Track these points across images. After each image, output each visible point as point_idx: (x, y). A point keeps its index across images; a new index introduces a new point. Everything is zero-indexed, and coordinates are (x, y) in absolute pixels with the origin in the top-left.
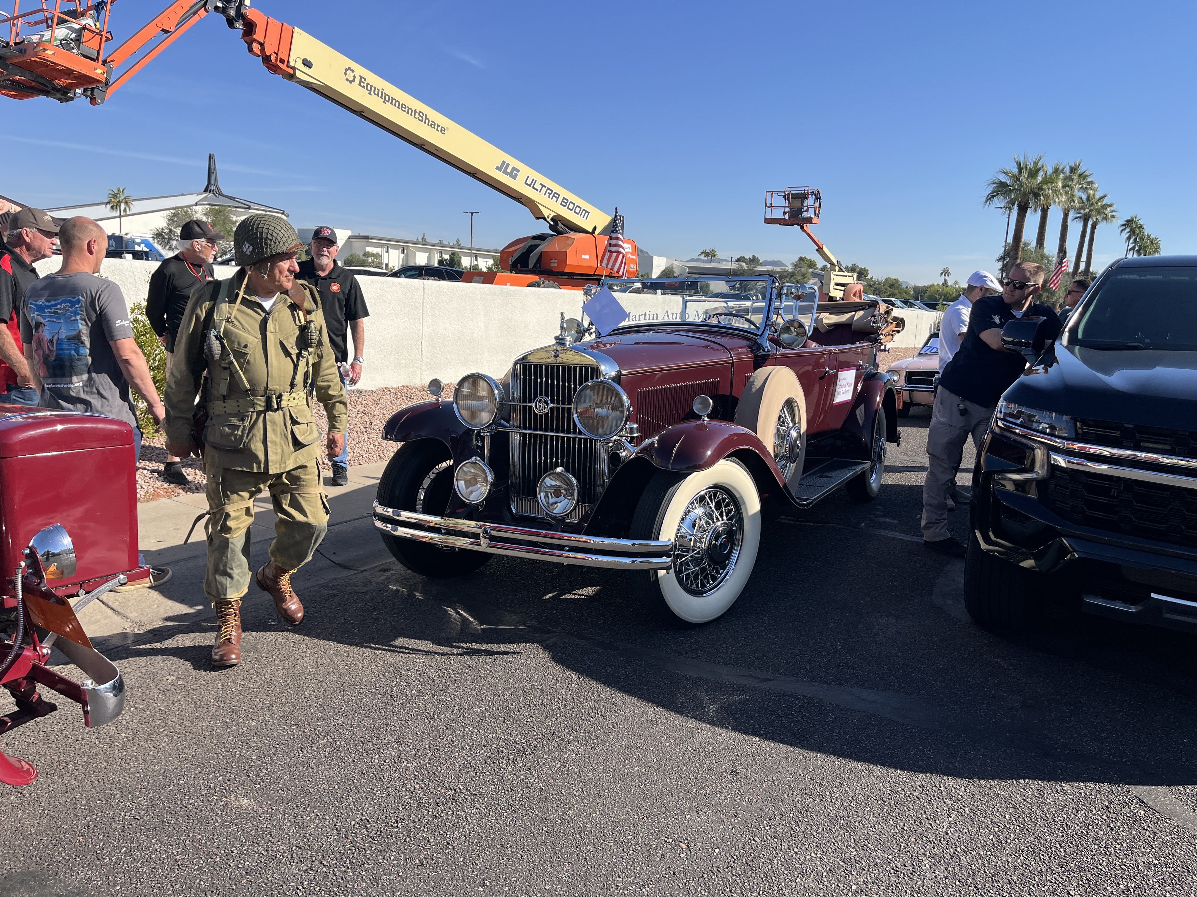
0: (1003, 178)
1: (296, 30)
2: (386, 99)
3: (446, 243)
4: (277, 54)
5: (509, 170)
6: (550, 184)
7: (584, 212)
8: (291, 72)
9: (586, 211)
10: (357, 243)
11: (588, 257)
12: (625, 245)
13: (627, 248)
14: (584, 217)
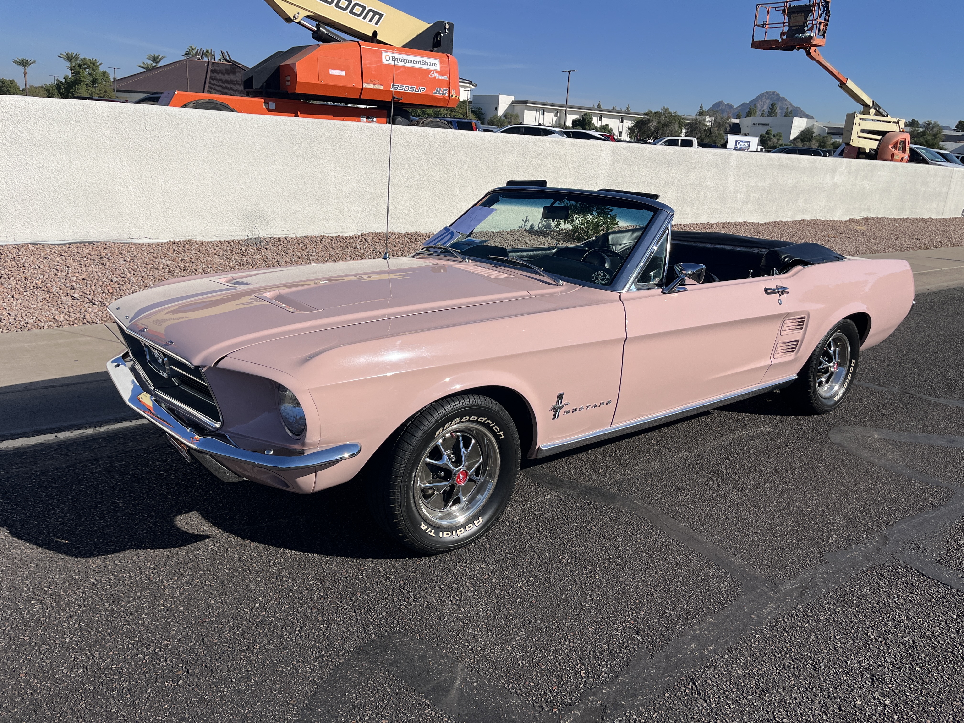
3: (618, 109)
7: (371, 14)
9: (375, 13)
10: (518, 107)
11: (343, 73)
12: (429, 60)
13: (435, 65)
14: (371, 21)
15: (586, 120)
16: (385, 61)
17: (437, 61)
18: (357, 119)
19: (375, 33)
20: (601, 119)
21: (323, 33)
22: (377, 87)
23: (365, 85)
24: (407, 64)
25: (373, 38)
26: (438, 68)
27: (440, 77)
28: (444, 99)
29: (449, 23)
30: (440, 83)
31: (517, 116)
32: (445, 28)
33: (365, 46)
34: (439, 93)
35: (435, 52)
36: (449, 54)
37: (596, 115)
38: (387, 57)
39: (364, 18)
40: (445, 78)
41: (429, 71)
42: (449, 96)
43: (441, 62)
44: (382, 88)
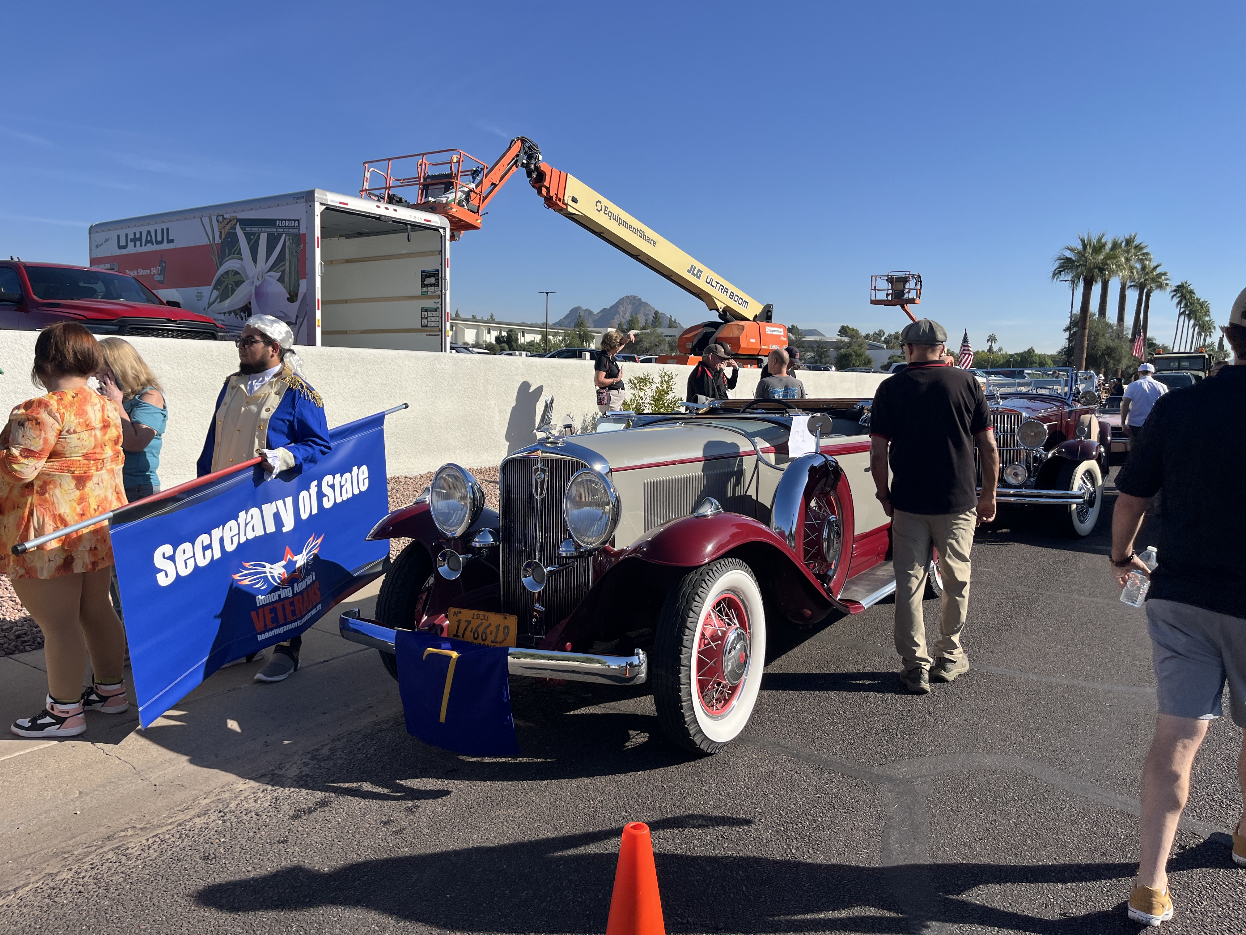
0: (1068, 254)
1: (569, 175)
2: (621, 222)
4: (557, 195)
5: (695, 272)
6: (722, 281)
7: (744, 302)
8: (564, 207)
13: (781, 332)
17: (782, 330)
23: (763, 347)
38: (768, 330)
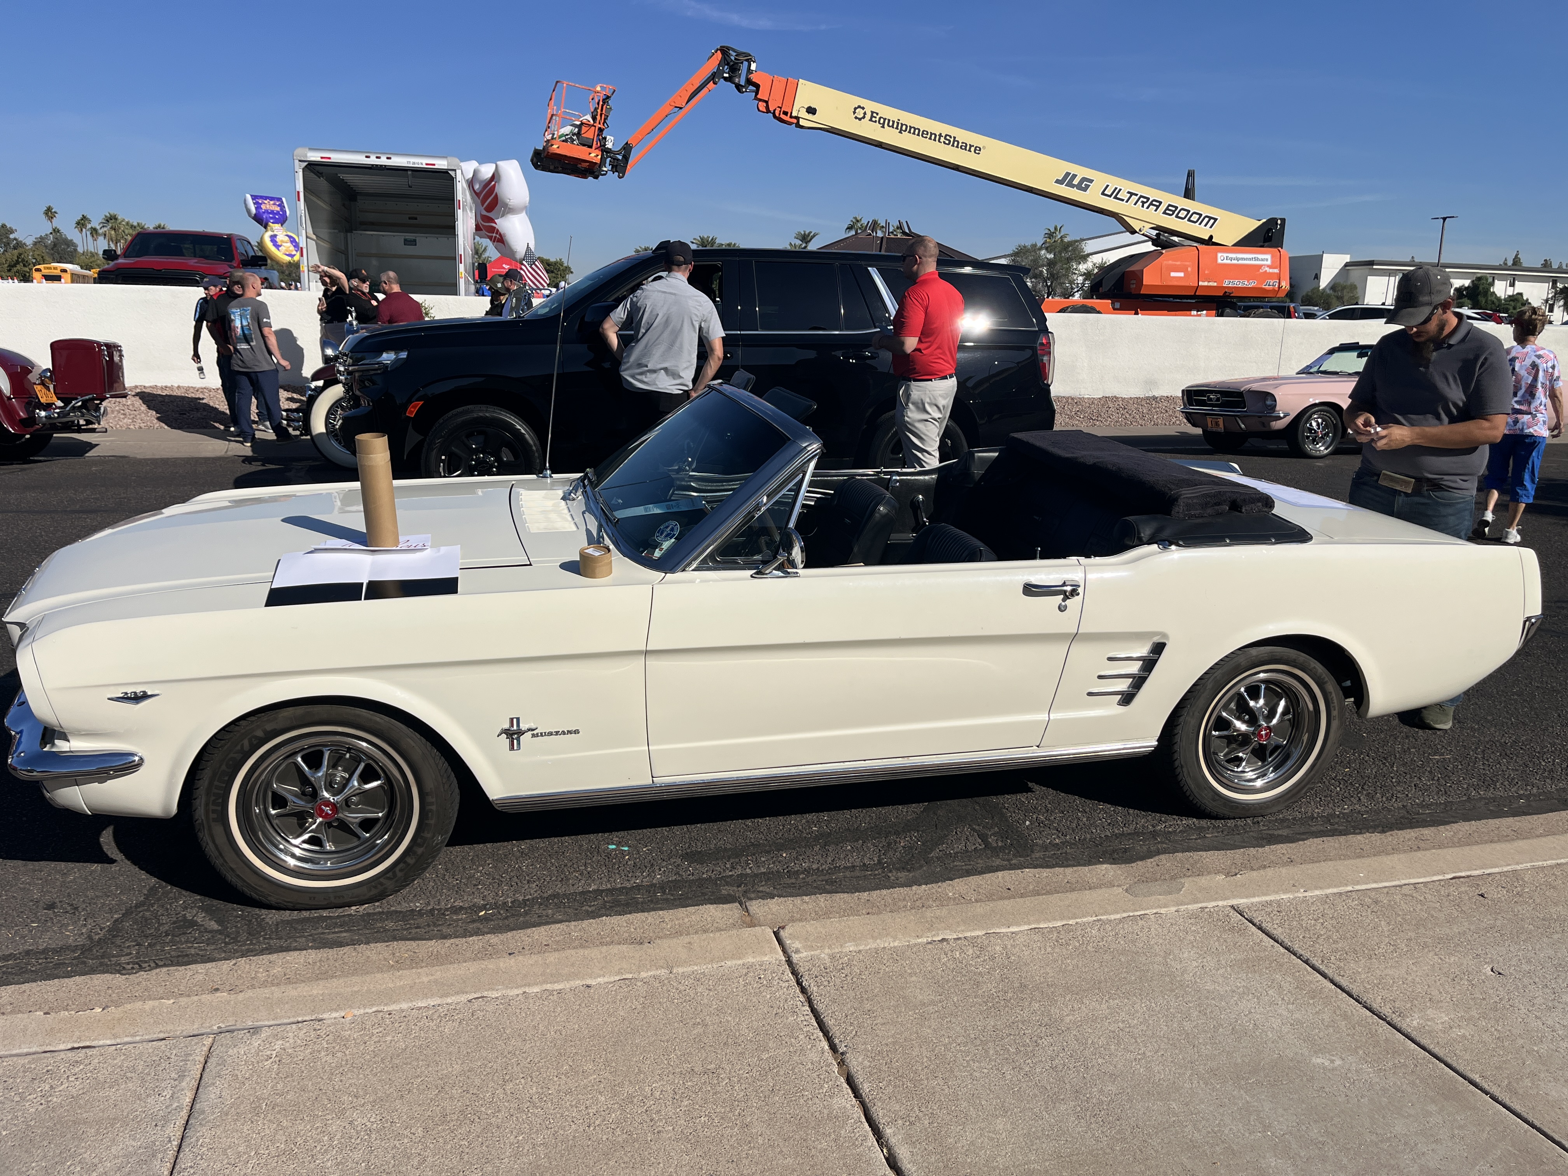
1: (801, 81)
4: (781, 108)
6: (1142, 190)
7: (1207, 219)
8: (796, 121)
9: (1210, 218)
10: (1356, 272)
11: (1181, 274)
12: (1260, 256)
13: (1267, 260)
14: (1206, 225)
15: (1481, 288)
16: (1219, 261)
17: (1268, 257)
18: (1188, 312)
19: (1211, 237)
20: (1512, 285)
21: (1163, 240)
22: (1211, 284)
23: (1200, 283)
24: (1240, 262)
25: (1209, 242)
26: (1269, 263)
27: (1271, 271)
28: (1274, 290)
29: (1280, 219)
30: (1270, 276)
31: (1353, 287)
32: (1277, 224)
33: (1201, 247)
34: (1269, 285)
35: (1266, 247)
36: (1280, 248)
37: (1502, 278)
38: (1222, 258)
39: (1200, 224)
40: (1276, 271)
41: (1260, 266)
42: (1279, 288)
43: (1272, 257)
44: (1215, 284)
